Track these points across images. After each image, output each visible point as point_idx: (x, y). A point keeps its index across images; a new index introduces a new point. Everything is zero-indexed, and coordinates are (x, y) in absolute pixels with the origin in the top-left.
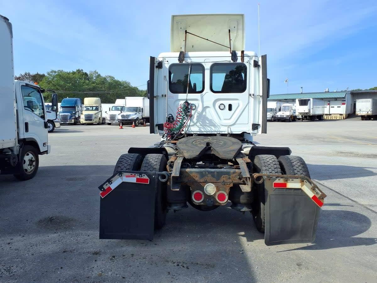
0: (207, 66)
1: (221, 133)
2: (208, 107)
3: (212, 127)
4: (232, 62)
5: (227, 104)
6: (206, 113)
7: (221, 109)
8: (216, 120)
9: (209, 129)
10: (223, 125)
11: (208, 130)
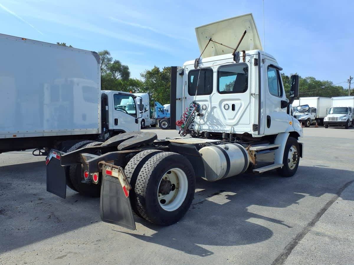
0: (215, 70)
1: (226, 132)
2: (215, 107)
3: (219, 126)
4: (235, 62)
5: (230, 103)
6: (214, 113)
7: (225, 109)
8: (222, 119)
9: (216, 128)
10: (227, 125)
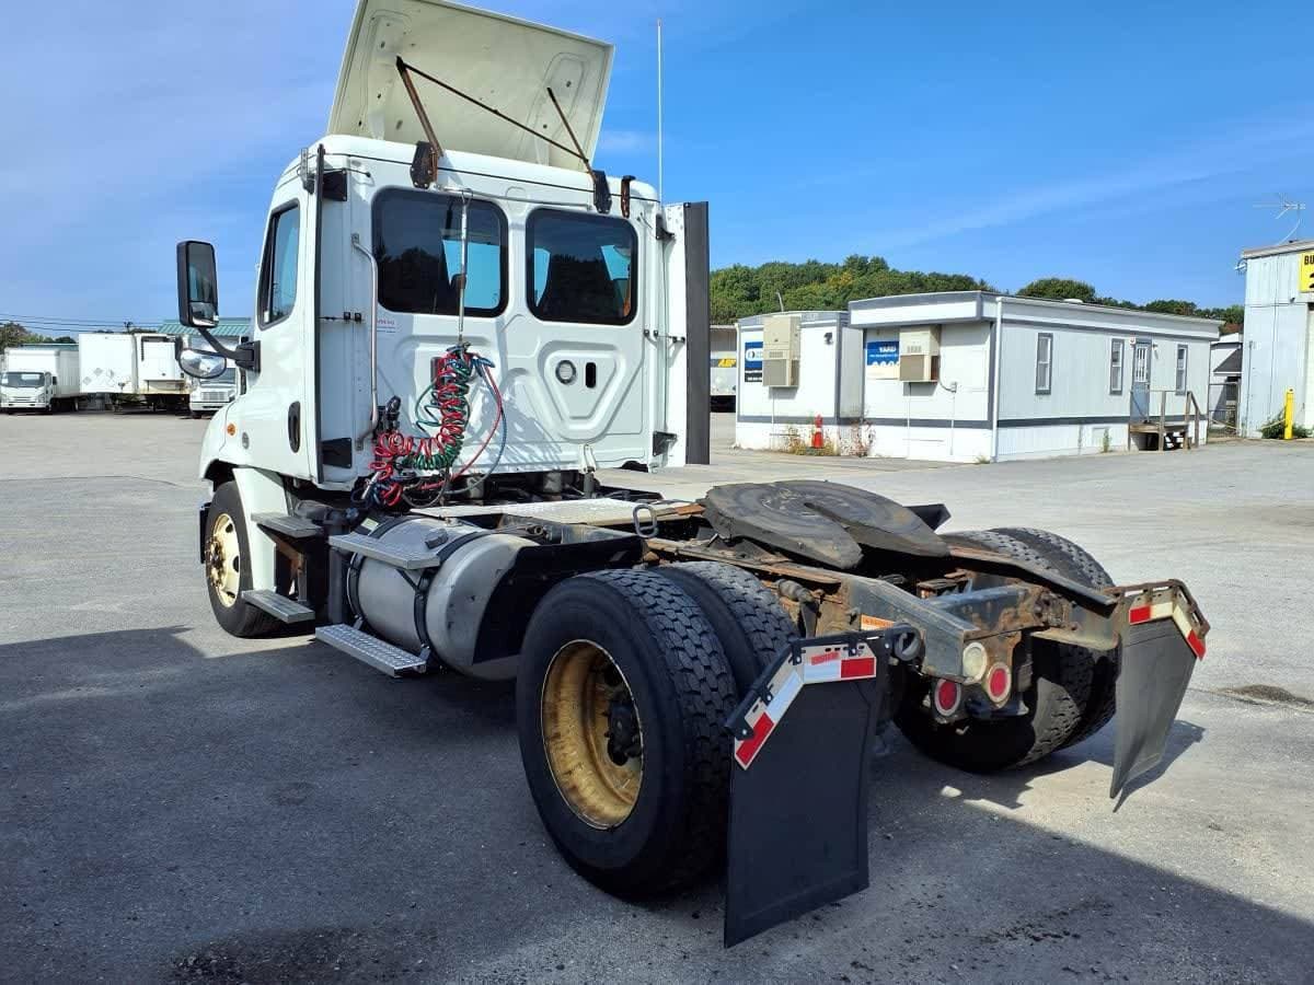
0: (517, 215)
1: (562, 468)
2: (521, 371)
3: (535, 448)
4: (595, 210)
5: (580, 358)
6: (513, 393)
7: (563, 381)
8: (548, 420)
9: (526, 455)
10: (568, 440)
11: (522, 458)
